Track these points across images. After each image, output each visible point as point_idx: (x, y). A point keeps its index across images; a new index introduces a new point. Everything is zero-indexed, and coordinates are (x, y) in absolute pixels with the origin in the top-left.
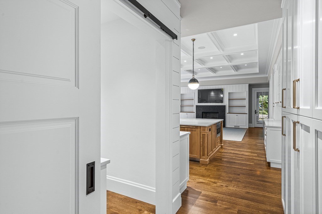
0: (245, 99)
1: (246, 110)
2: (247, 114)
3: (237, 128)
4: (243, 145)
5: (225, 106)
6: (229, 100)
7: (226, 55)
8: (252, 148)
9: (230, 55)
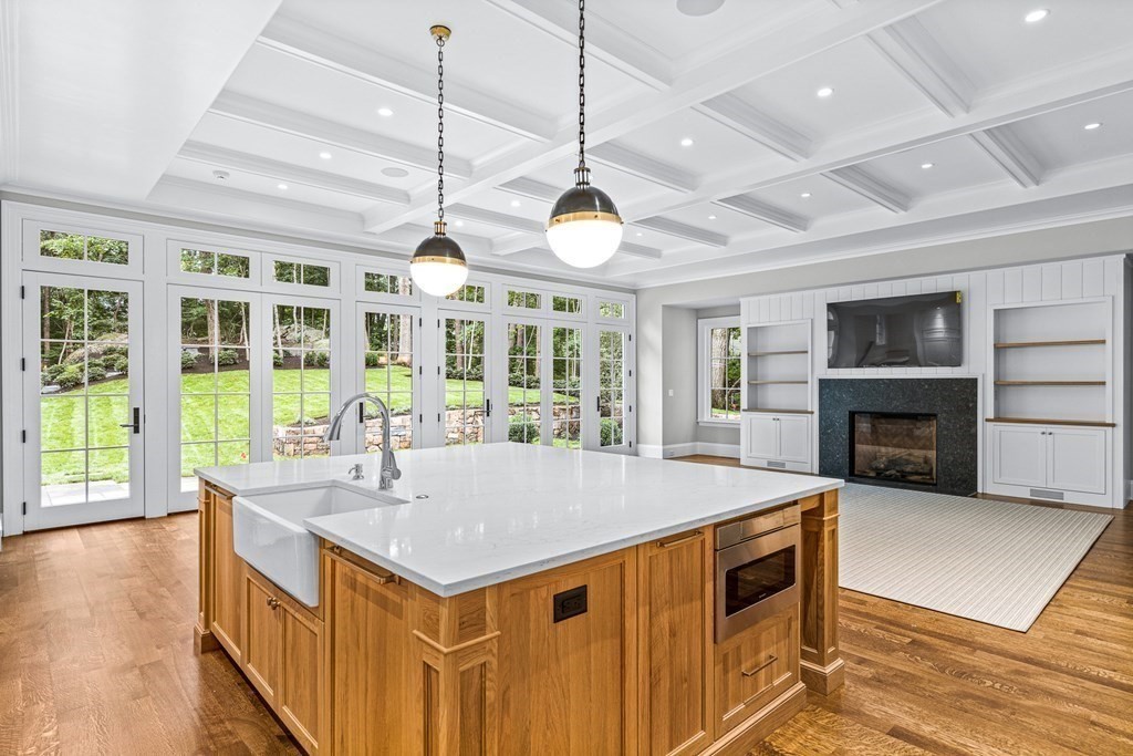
0: (1103, 342)
1: (1112, 403)
2: (1113, 425)
3: (1046, 504)
4: (1020, 679)
5: (976, 380)
6: (1000, 349)
7: (891, 26)
8: (1103, 740)
9: (914, 16)
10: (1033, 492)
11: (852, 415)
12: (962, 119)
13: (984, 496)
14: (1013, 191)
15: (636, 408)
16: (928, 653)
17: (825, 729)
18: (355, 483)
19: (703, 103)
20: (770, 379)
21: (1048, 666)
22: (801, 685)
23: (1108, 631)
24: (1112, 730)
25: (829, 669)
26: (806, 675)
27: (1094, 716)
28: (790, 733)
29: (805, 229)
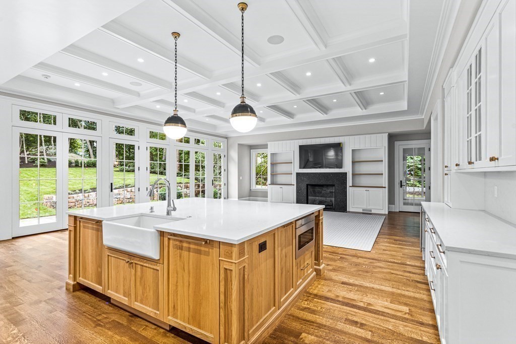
0: (382, 161)
1: (384, 181)
2: (385, 187)
3: (367, 214)
4: (372, 264)
5: (346, 173)
6: (354, 162)
7: (334, 58)
8: (395, 277)
9: (340, 57)
10: (363, 210)
11: (307, 185)
12: (349, 88)
13: (349, 211)
14: (358, 111)
15: (227, 184)
16: (346, 260)
17: (323, 285)
18: (151, 213)
19: (270, 74)
20: (278, 173)
21: (378, 260)
22: (315, 273)
23: (391, 249)
24: (397, 275)
25: (321, 267)
26: (316, 270)
27: (392, 271)
28: (314, 288)
29: (293, 118)
